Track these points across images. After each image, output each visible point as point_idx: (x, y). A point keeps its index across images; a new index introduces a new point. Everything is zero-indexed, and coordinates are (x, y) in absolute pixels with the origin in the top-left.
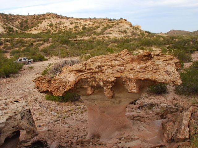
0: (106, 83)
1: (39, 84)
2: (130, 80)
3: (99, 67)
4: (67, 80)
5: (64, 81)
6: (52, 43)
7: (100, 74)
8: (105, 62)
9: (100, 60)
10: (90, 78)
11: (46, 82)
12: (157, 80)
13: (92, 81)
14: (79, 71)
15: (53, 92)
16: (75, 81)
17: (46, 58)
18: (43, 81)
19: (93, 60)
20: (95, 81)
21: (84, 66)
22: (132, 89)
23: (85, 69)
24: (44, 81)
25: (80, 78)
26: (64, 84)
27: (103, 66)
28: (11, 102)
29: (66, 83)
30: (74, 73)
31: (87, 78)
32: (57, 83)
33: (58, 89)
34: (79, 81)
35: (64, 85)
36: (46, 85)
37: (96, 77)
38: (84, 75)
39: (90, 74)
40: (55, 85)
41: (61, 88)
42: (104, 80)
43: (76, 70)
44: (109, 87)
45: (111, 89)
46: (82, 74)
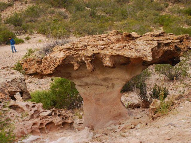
0: (87, 57)
1: (27, 65)
2: (106, 55)
3: (86, 46)
4: (57, 57)
5: (54, 59)
6: (30, 3)
7: (83, 51)
8: (92, 42)
9: (88, 40)
10: (75, 55)
11: (36, 63)
12: (125, 55)
13: (77, 57)
14: (67, 49)
15: (43, 71)
16: (64, 57)
17: (19, 37)
18: (31, 63)
19: (82, 40)
20: (79, 57)
21: (72, 45)
22: (106, 63)
23: (73, 48)
24: (33, 62)
25: (68, 55)
26: (55, 61)
27: (88, 45)
28: (8, 74)
29: (56, 60)
30: (64, 52)
31: (73, 55)
32: (47, 62)
33: (48, 67)
34: (67, 57)
35: (54, 63)
36: (36, 66)
37: (80, 53)
38: (71, 52)
39: (75, 51)
40: (45, 64)
41: (52, 66)
42: (84, 55)
43: (65, 49)
44: (89, 61)
45: (91, 62)
46: (69, 51)
